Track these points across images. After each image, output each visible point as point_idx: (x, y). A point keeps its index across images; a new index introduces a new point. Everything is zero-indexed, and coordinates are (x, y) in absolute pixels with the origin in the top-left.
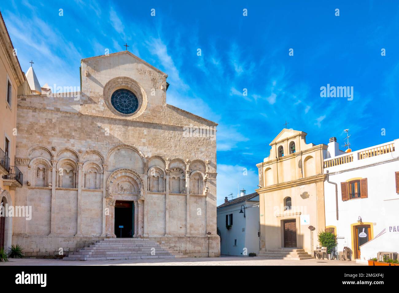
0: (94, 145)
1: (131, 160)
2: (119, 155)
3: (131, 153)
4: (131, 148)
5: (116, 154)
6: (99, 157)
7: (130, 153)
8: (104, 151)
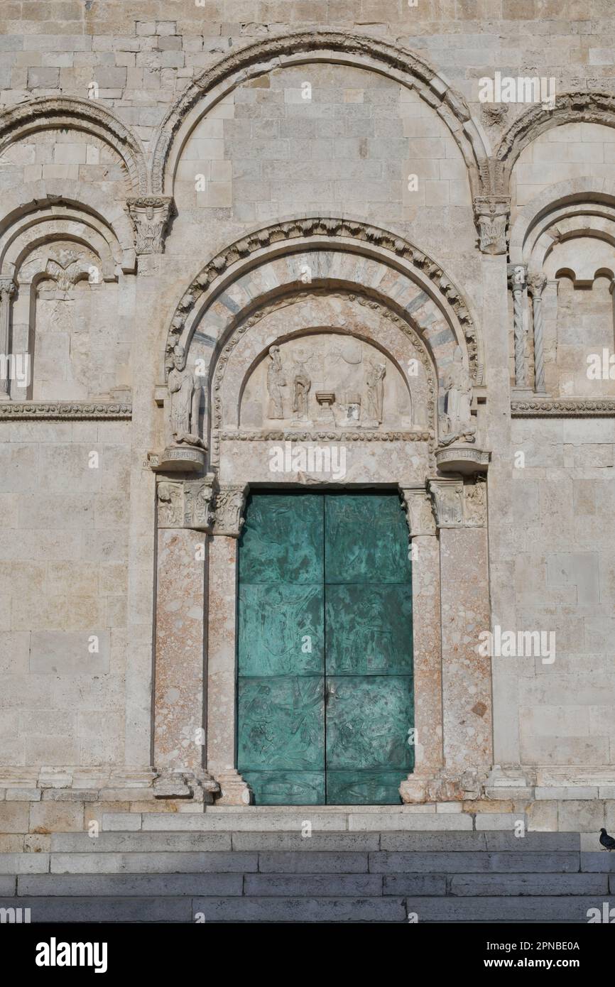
0: (64, 61)
1: (363, 152)
2: (268, 124)
3: (367, 101)
4: (366, 60)
5: (236, 116)
6: (108, 153)
7: (360, 99)
8: (142, 96)
